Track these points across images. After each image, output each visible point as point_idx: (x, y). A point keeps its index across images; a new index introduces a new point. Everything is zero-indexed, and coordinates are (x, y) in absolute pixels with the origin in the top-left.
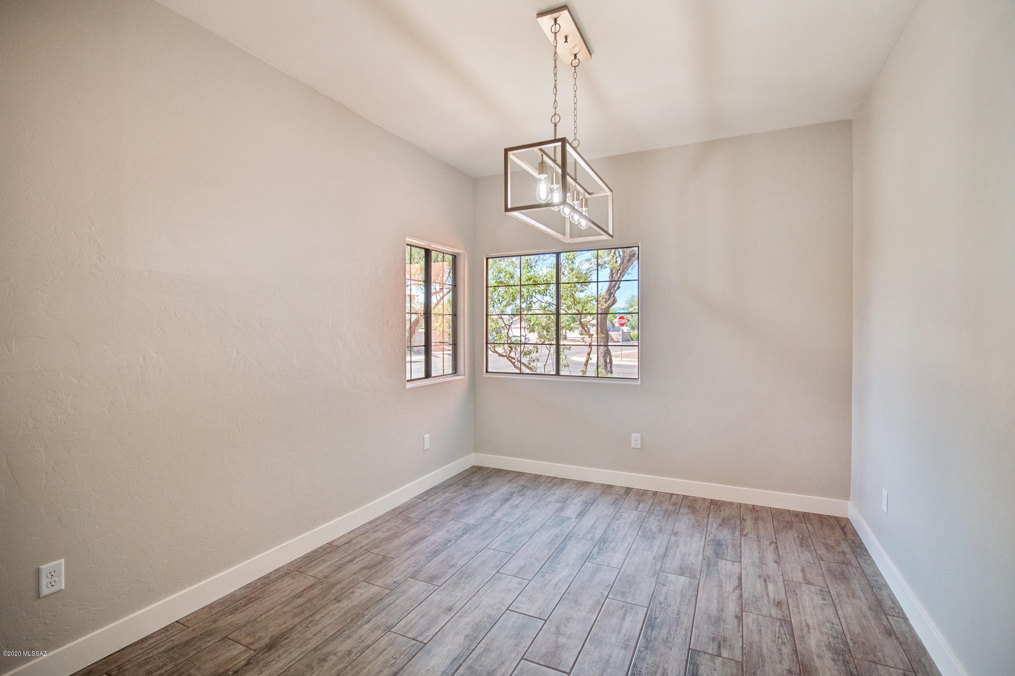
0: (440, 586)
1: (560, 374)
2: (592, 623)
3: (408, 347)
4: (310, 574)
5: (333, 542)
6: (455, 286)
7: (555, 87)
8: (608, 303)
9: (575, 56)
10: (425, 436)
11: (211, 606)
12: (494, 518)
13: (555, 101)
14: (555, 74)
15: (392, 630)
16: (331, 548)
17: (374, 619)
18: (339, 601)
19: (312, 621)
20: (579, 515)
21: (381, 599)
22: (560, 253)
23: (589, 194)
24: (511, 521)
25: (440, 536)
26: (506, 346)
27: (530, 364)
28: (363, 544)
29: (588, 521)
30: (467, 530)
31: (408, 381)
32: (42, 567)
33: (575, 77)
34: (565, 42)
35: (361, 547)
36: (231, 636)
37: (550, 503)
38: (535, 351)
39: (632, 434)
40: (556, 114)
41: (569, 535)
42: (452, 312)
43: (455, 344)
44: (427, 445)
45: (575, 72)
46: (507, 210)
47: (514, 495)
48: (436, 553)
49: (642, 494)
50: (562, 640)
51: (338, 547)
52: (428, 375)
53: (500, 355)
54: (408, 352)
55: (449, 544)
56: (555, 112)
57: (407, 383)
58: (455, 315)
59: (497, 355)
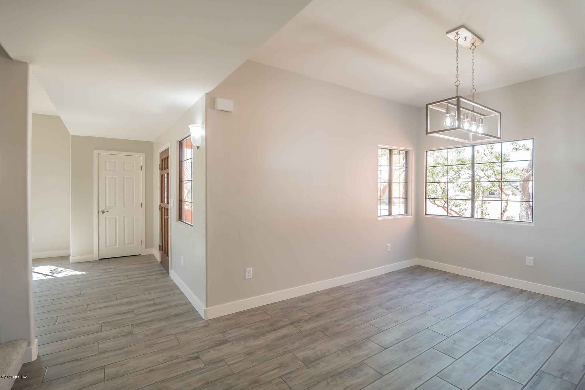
0: (392, 312)
1: (474, 217)
2: (476, 345)
3: (379, 199)
4: (332, 295)
5: (342, 286)
6: (407, 167)
7: (457, 67)
8: (529, 173)
9: (473, 44)
10: (388, 245)
11: (294, 299)
12: (426, 290)
13: (457, 74)
14: (457, 60)
15: (368, 323)
16: (340, 288)
17: (360, 317)
18: (345, 308)
19: (333, 312)
20: (481, 297)
21: (363, 311)
22: (475, 146)
23: (485, 116)
24: (436, 293)
25: (394, 292)
26: (443, 201)
27: (460, 212)
28: (355, 289)
29: (487, 301)
30: (409, 293)
31: (379, 216)
32: (246, 269)
33: (473, 56)
34: (465, 40)
35: (355, 290)
36: (303, 309)
37: (463, 289)
38: (464, 205)
39: (527, 257)
40: (457, 81)
41: (472, 306)
42: (405, 181)
43: (406, 198)
44: (389, 250)
45: (473, 53)
46: (427, 133)
47: (440, 282)
48: (391, 299)
49: (532, 295)
50: (455, 346)
51: (344, 288)
52: (390, 214)
53: (438, 206)
54: (379, 202)
55: (399, 297)
56: (457, 80)
57: (378, 217)
58: (406, 183)
59: (437, 206)
